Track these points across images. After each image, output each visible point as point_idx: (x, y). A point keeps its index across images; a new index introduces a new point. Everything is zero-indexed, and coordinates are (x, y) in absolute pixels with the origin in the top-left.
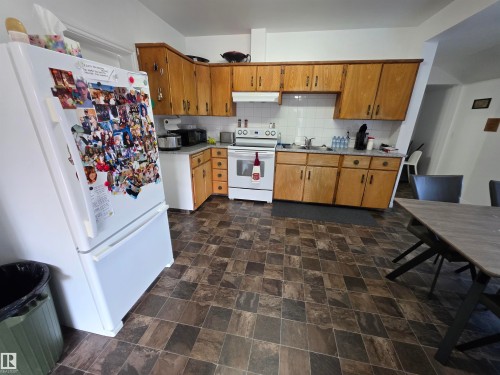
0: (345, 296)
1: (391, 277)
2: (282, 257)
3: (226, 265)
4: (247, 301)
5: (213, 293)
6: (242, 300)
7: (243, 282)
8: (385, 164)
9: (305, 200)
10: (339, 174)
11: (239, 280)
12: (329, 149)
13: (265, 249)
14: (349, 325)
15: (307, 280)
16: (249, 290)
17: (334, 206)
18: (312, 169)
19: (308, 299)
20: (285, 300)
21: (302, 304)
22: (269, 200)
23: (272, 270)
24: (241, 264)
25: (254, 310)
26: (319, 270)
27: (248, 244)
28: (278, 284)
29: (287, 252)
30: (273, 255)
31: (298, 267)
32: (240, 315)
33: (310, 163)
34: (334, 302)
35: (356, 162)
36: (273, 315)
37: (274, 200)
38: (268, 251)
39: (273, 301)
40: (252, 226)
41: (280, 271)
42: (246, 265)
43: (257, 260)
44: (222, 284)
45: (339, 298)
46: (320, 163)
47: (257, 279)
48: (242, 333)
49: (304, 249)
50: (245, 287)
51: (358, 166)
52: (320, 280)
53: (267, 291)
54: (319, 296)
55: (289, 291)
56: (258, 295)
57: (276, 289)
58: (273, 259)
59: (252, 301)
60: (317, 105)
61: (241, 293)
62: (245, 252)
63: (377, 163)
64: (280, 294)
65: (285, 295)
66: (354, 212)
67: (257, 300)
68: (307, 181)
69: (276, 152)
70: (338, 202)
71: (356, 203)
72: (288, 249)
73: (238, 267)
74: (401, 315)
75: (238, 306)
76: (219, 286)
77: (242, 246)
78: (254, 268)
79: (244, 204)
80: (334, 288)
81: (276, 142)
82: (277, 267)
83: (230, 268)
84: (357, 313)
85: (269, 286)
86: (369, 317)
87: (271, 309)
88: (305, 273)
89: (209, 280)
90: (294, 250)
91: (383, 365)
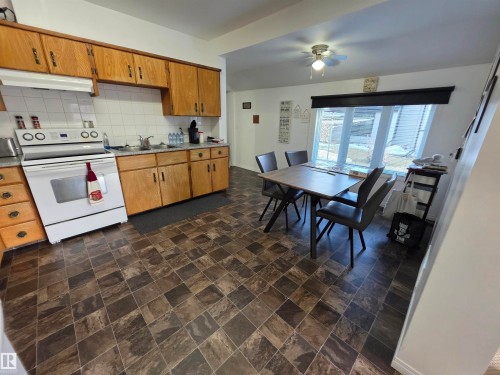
0: (258, 260)
1: (266, 230)
2: (192, 265)
3: (140, 319)
4: (203, 328)
5: (158, 358)
6: (197, 332)
7: (180, 316)
8: (220, 153)
9: (165, 204)
10: (190, 169)
11: (173, 318)
12: (170, 147)
13: (169, 269)
14: (275, 275)
15: (228, 268)
16: (193, 316)
17: (193, 199)
18: (164, 170)
19: (242, 281)
20: (229, 296)
21: (242, 288)
22: (123, 219)
23: (196, 283)
24: (158, 302)
25: (215, 328)
26: (229, 255)
27: (143, 278)
28: (212, 289)
29: (192, 259)
30: (182, 270)
31: (213, 264)
32: (209, 345)
33: (160, 164)
34: (257, 269)
35: (200, 155)
36: (233, 315)
37: (129, 217)
38: (175, 270)
39: (222, 305)
40: (130, 258)
41: (203, 278)
42: (165, 300)
43: (173, 286)
44: (159, 341)
45: (256, 264)
46: (170, 161)
47: (190, 301)
48: (226, 354)
49: (203, 246)
50: (187, 319)
51: (203, 158)
52: (235, 261)
53: (209, 303)
54: (245, 272)
55: (225, 287)
56: (206, 313)
57: (215, 294)
58: (187, 273)
59: (206, 323)
60: (142, 99)
61: (189, 327)
62: (149, 288)
63: (215, 153)
64: (221, 295)
65: (226, 292)
66: (211, 198)
67: (210, 318)
68: (162, 183)
69: (116, 157)
70: (196, 195)
71: (209, 191)
72: (191, 255)
73: (157, 308)
74: (287, 249)
75: (198, 340)
76: (156, 345)
77: (140, 286)
78: (176, 295)
79: (87, 240)
80: (249, 260)
81: (101, 146)
82: (197, 277)
83: (149, 318)
84: (272, 265)
85: (207, 298)
86: (278, 261)
87: (227, 312)
88: (222, 264)
89: (135, 354)
90: (197, 253)
91: (304, 281)
